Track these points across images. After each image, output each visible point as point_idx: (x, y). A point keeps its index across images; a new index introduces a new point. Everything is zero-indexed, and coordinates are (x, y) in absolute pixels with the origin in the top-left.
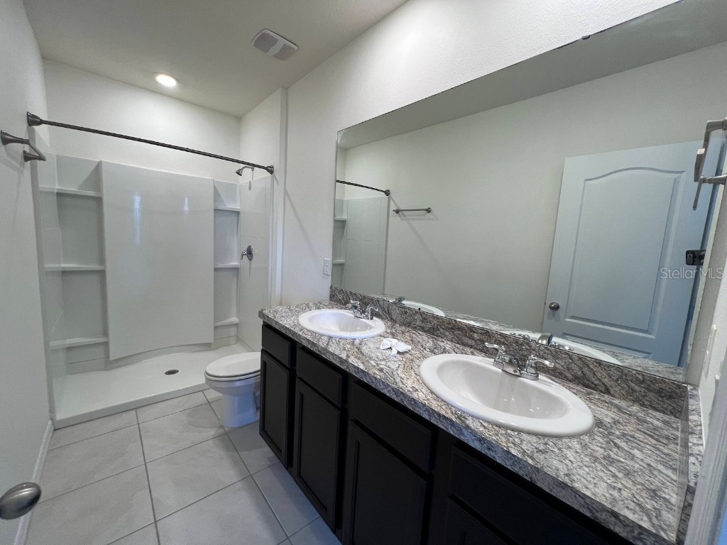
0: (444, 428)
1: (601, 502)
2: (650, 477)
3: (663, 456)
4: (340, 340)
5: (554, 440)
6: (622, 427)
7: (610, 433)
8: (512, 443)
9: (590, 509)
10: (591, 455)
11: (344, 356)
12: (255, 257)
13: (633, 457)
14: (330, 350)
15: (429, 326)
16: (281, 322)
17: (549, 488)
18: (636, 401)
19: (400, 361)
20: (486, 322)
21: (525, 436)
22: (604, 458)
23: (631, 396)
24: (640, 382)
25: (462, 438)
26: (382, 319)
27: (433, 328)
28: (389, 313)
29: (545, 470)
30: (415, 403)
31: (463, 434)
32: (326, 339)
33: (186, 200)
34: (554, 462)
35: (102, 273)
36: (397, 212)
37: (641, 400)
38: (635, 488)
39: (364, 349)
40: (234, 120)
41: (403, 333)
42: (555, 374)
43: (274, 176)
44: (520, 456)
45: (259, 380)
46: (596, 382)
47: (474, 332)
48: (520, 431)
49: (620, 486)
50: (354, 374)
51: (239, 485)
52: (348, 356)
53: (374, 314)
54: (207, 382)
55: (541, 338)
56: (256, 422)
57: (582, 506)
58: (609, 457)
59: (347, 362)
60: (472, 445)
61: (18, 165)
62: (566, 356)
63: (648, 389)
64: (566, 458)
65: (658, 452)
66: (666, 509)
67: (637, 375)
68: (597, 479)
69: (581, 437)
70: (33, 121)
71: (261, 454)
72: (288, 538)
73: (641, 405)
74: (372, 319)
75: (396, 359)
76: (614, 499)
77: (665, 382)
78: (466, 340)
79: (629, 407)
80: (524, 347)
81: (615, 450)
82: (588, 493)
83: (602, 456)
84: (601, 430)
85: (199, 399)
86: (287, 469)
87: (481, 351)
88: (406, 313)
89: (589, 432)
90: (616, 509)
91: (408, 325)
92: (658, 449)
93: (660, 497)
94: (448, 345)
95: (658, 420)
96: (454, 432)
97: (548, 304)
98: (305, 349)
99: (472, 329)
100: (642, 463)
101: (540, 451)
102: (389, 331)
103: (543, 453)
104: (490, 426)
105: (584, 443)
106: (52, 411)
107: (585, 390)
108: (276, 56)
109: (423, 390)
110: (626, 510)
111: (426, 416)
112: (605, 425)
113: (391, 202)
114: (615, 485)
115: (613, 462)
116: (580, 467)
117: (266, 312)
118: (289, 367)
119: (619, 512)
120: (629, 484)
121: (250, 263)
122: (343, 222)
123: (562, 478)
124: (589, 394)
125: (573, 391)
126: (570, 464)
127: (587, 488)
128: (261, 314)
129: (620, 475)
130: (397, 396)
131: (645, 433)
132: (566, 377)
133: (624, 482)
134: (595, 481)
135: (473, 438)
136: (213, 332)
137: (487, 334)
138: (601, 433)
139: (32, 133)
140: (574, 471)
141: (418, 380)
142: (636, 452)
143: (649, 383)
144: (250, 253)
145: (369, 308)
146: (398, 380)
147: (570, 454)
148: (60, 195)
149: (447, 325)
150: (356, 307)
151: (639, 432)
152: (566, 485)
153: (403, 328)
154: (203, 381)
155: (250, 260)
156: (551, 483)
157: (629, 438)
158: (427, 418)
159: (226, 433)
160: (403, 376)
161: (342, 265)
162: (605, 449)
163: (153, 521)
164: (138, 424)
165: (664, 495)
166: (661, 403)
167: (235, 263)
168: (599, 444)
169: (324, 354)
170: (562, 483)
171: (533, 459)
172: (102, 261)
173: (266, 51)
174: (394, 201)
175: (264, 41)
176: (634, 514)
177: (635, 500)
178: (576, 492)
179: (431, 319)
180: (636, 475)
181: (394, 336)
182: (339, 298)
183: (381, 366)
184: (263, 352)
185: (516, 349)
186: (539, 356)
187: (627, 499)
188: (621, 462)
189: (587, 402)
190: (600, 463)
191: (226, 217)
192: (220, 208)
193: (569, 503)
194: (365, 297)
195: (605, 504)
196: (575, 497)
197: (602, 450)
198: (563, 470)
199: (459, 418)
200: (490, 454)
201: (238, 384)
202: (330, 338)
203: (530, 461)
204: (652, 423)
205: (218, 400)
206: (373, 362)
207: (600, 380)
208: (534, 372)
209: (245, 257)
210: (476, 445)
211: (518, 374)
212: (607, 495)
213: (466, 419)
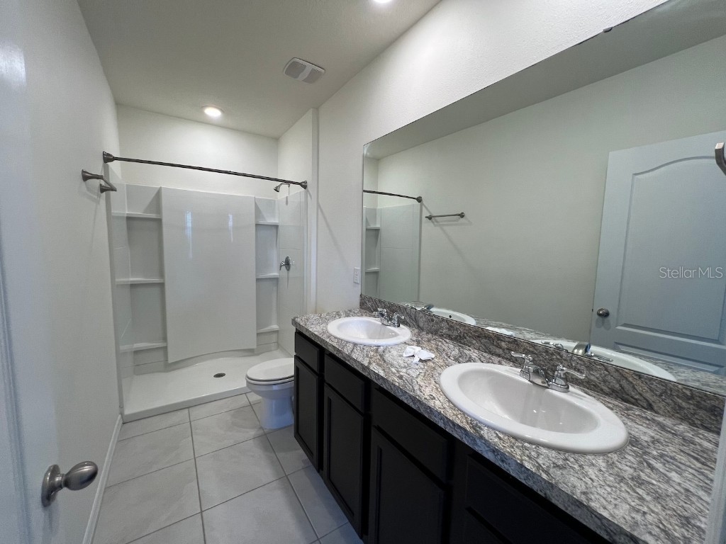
0: (459, 438)
1: (619, 524)
2: (686, 503)
3: (707, 481)
4: (365, 348)
5: (577, 456)
6: (661, 447)
7: (645, 453)
8: (528, 456)
9: (607, 532)
10: (616, 475)
11: (366, 363)
12: (292, 267)
13: (668, 480)
14: (354, 357)
15: (456, 333)
16: (310, 330)
17: (565, 506)
18: (684, 419)
19: (421, 368)
20: (521, 330)
21: (543, 450)
22: (632, 479)
23: (678, 413)
24: (688, 398)
25: (477, 449)
26: (410, 326)
27: (460, 336)
28: (416, 321)
29: (560, 486)
30: (431, 411)
31: (477, 444)
32: (351, 346)
33: (231, 216)
34: (572, 479)
35: (162, 285)
36: (430, 218)
37: (690, 419)
38: (664, 514)
39: (387, 357)
40: (272, 141)
41: (429, 341)
42: (589, 386)
43: (308, 191)
44: (534, 470)
45: (293, 385)
46: (637, 397)
47: (502, 340)
48: (538, 444)
49: (645, 509)
50: (375, 380)
51: (275, 484)
52: (370, 363)
53: (400, 322)
54: (248, 386)
55: (578, 347)
56: (291, 425)
57: (598, 527)
58: (639, 477)
59: (369, 369)
60: (486, 456)
61: (96, 197)
62: (602, 367)
63: (697, 406)
64: (587, 475)
65: (701, 477)
66: (698, 539)
67: (684, 390)
68: (619, 500)
69: (609, 455)
70: (108, 158)
71: (296, 457)
72: (318, 539)
73: (690, 424)
74: (399, 326)
75: (417, 367)
76: (636, 523)
77: (718, 399)
78: (493, 348)
79: (675, 425)
80: (554, 357)
81: (648, 471)
82: (605, 514)
83: (630, 477)
84: (635, 448)
85: (243, 401)
86: (319, 472)
87: (510, 360)
88: (433, 320)
89: (620, 450)
90: (635, 534)
91: (435, 332)
92: (702, 474)
93: (694, 526)
94: (474, 354)
95: (710, 441)
96: (468, 441)
97: (596, 310)
98: (332, 356)
99: (499, 337)
100: (678, 488)
101: (558, 466)
102: (415, 339)
103: (560, 469)
104: (506, 438)
105: (611, 462)
106: (121, 407)
107: (623, 405)
108: (305, 80)
109: (440, 399)
110: (648, 535)
111: (441, 424)
112: (641, 444)
113: (424, 208)
114: (640, 508)
115: (643, 484)
116: (601, 486)
117: (298, 320)
118: (318, 372)
119: (639, 536)
120: (658, 509)
121: (288, 273)
122: (377, 231)
123: (578, 495)
124: (628, 409)
125: (610, 405)
126: (589, 482)
127: (605, 508)
128: (294, 322)
129: (648, 498)
130: (415, 404)
131: (688, 454)
132: (602, 390)
133: (652, 507)
134: (616, 502)
135: (487, 449)
136: (255, 339)
137: (514, 342)
138: (634, 452)
139: (106, 169)
140: (594, 489)
141: (437, 389)
142: (673, 475)
143: (699, 399)
144: (287, 264)
145: (395, 316)
146: (416, 388)
147: (592, 472)
148: (129, 219)
149: (473, 333)
150: (382, 315)
151: (682, 454)
152: (581, 503)
153: (430, 336)
154: (244, 384)
155: (288, 270)
156: (566, 500)
157: (668, 459)
158: (442, 426)
159: (265, 434)
160: (422, 384)
161: (376, 273)
162: (635, 469)
163: (199, 511)
164: (190, 422)
165: (698, 524)
166: (715, 422)
167: (275, 274)
168: (629, 464)
169: (349, 361)
170: (577, 501)
171: (547, 473)
172: (162, 274)
173: (296, 77)
174: (426, 207)
175: (294, 69)
176: (657, 540)
177: (661, 526)
178: (592, 512)
179: (458, 327)
180: (668, 499)
181: (419, 343)
182: (368, 305)
183: (402, 374)
184: (297, 358)
185: (545, 359)
186: (570, 367)
187: (651, 524)
188: (653, 484)
189: (624, 418)
190: (627, 484)
191: (266, 231)
192: (261, 222)
193: (585, 523)
194: (393, 305)
195: (624, 527)
196: (592, 517)
197: (631, 471)
198: (580, 487)
199: (473, 427)
200: (504, 466)
201: (275, 388)
202: (355, 345)
203: (544, 476)
204: (700, 445)
205: (258, 403)
206: (393, 370)
207: (641, 395)
208: (564, 383)
209: (284, 268)
210: (489, 456)
211: (546, 385)
212: (627, 517)
213: (482, 429)
